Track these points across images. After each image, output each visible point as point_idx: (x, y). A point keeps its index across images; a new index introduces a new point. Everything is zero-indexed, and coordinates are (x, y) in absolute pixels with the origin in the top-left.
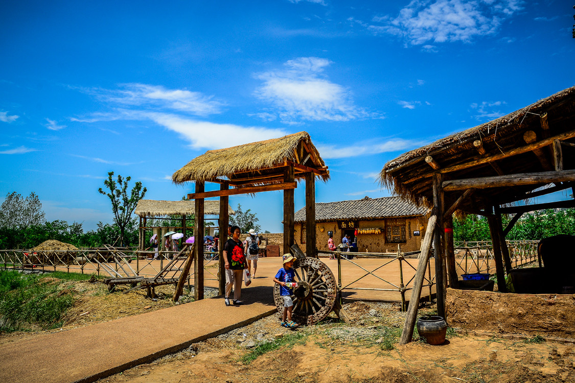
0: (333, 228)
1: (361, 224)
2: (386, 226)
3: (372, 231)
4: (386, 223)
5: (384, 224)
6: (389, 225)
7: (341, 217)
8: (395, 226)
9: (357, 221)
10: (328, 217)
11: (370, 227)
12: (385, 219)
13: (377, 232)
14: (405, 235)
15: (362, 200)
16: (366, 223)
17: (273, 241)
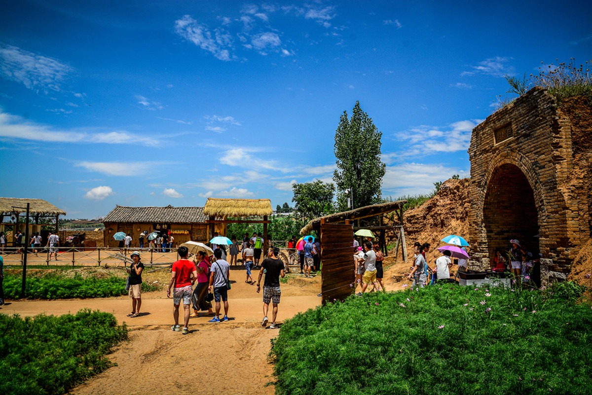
0: (149, 229)
1: (172, 226)
2: (192, 229)
3: (182, 232)
4: (192, 226)
5: (190, 228)
6: (194, 229)
7: (155, 221)
8: (199, 229)
9: (169, 225)
10: (143, 219)
11: (180, 229)
12: (192, 224)
13: (186, 233)
14: (206, 236)
15: (166, 208)
16: (176, 226)
17: (90, 237)
